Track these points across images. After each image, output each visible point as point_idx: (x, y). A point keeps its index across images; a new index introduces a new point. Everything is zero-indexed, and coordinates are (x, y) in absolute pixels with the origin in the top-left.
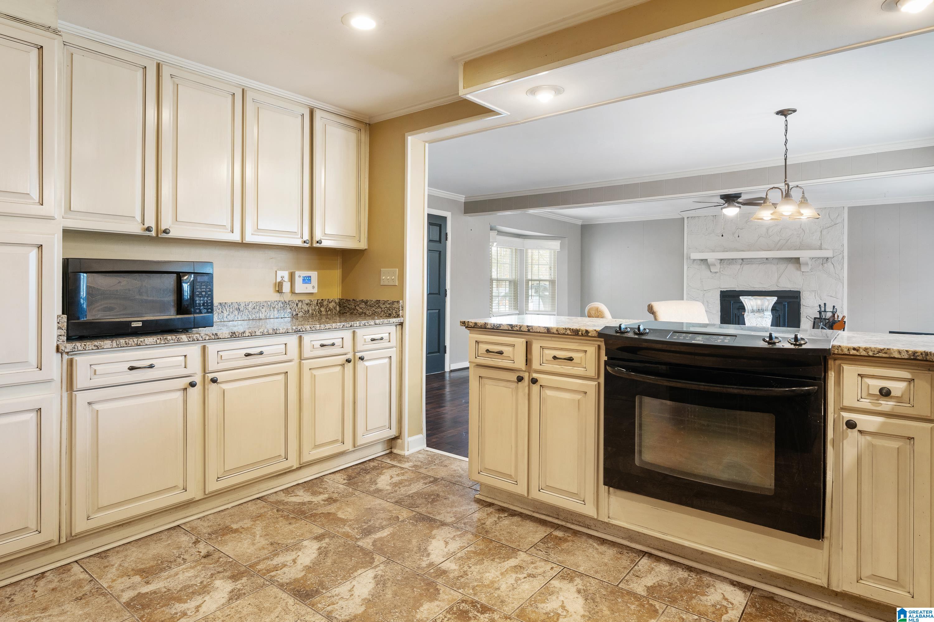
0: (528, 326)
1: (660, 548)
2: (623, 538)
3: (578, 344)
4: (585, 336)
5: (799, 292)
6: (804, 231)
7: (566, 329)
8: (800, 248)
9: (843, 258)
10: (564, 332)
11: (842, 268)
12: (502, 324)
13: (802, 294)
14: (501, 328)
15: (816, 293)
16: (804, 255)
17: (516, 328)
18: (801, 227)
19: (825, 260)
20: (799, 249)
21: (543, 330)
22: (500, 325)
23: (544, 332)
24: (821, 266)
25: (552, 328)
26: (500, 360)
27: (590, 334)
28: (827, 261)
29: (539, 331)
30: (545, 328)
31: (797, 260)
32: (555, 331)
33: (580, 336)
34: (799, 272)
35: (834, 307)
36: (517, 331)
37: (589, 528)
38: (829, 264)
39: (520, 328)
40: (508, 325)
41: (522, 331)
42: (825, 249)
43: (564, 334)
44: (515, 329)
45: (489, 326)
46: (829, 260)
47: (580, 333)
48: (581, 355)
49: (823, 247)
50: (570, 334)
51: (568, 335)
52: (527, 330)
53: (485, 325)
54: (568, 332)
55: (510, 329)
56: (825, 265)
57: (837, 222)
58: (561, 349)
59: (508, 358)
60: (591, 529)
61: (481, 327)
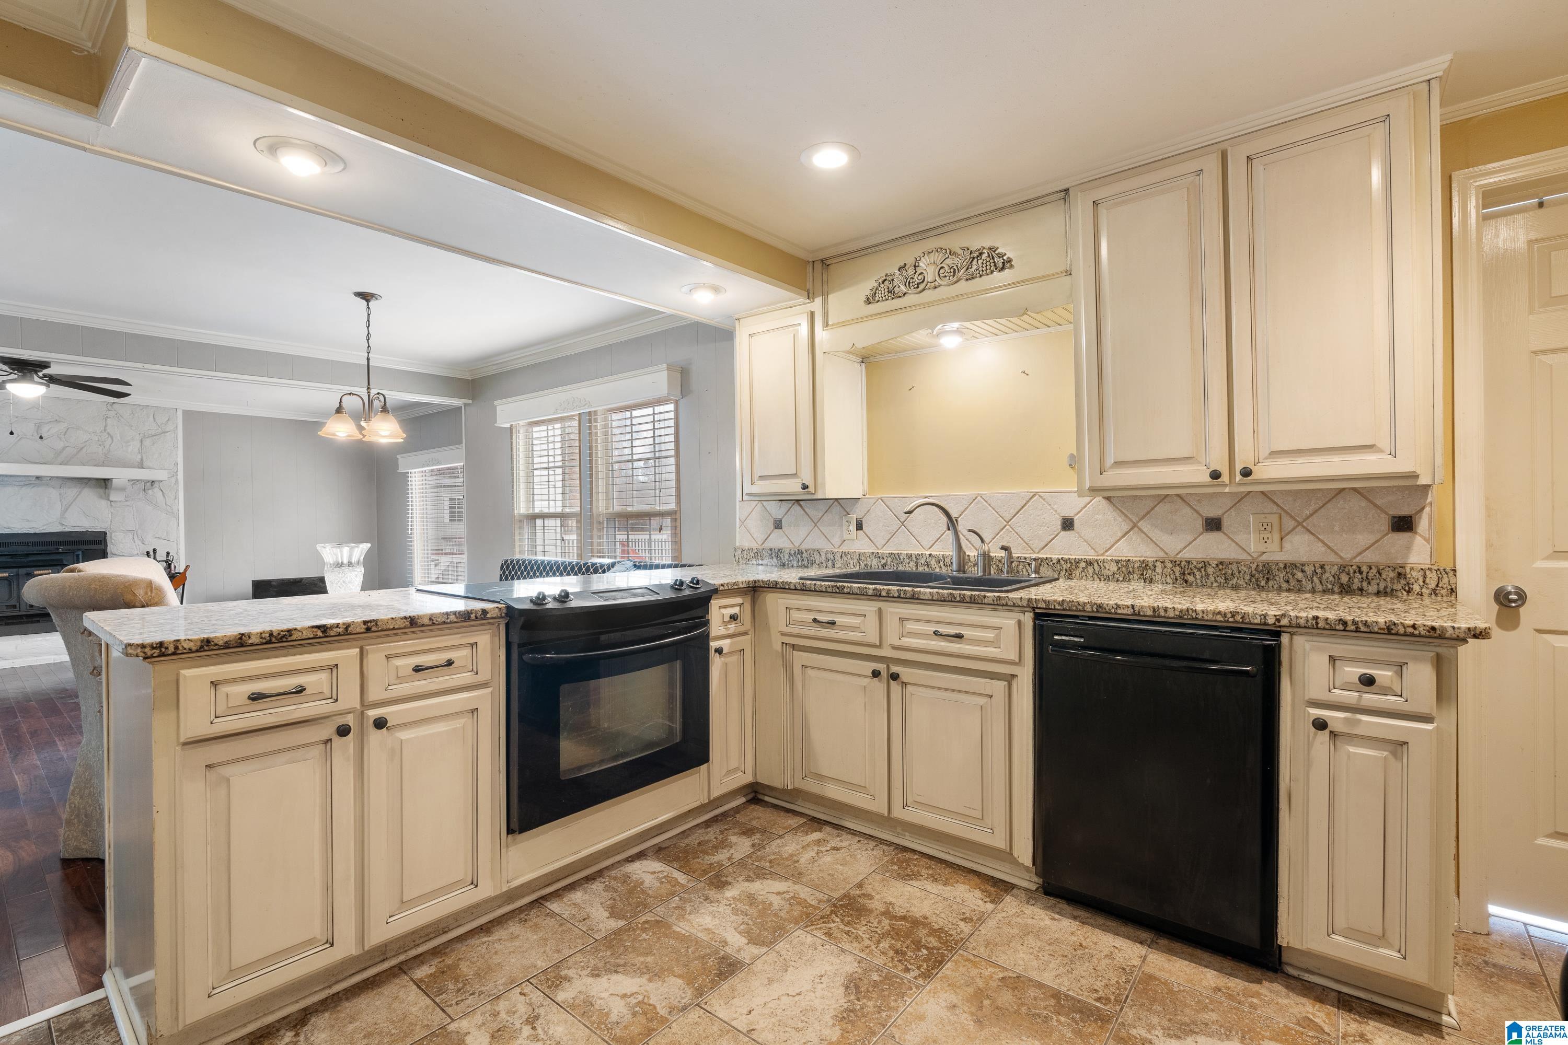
0: (365, 622)
1: (547, 883)
2: (500, 907)
3: (460, 635)
4: (482, 619)
5: (105, 533)
6: (112, 438)
7: (447, 614)
8: (104, 462)
9: (177, 482)
10: (443, 620)
11: (176, 497)
12: (295, 629)
13: (111, 537)
14: (294, 637)
15: (135, 535)
16: (117, 474)
17: (335, 630)
18: (105, 430)
19: (149, 484)
20: (103, 465)
21: (400, 624)
22: (289, 631)
23: (402, 626)
24: (142, 493)
25: (420, 617)
26: (294, 707)
27: (489, 616)
28: (152, 485)
29: (392, 627)
30: (405, 618)
31: (104, 483)
32: (426, 621)
33: (473, 620)
34: (104, 503)
35: (168, 553)
36: (339, 635)
37: (446, 932)
38: (156, 490)
39: (346, 629)
40: (313, 627)
41: (351, 634)
42: (149, 468)
43: (444, 623)
44: (332, 633)
45: (254, 640)
46: (156, 485)
47: (473, 616)
48: (466, 652)
49: (145, 464)
50: (455, 620)
51: (451, 622)
52: (364, 630)
53: (241, 638)
54: (452, 618)
55: (320, 634)
56: (150, 492)
57: (167, 430)
58: (429, 651)
59: (319, 696)
60: (450, 930)
61: (227, 645)
